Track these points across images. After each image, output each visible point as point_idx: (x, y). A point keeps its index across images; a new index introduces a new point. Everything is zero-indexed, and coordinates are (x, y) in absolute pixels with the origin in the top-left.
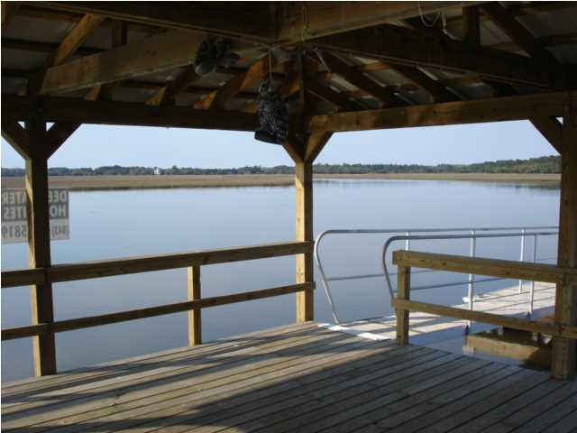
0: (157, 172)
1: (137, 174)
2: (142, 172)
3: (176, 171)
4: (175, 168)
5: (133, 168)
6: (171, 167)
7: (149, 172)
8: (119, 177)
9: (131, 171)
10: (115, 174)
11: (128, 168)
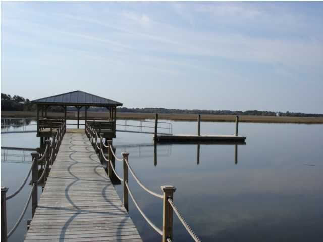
0: (277, 115)
1: (266, 115)
2: (269, 114)
3: (288, 114)
4: (288, 112)
5: (264, 112)
6: (285, 112)
7: (273, 114)
8: (256, 117)
9: (263, 113)
10: (254, 115)
11: (262, 112)
